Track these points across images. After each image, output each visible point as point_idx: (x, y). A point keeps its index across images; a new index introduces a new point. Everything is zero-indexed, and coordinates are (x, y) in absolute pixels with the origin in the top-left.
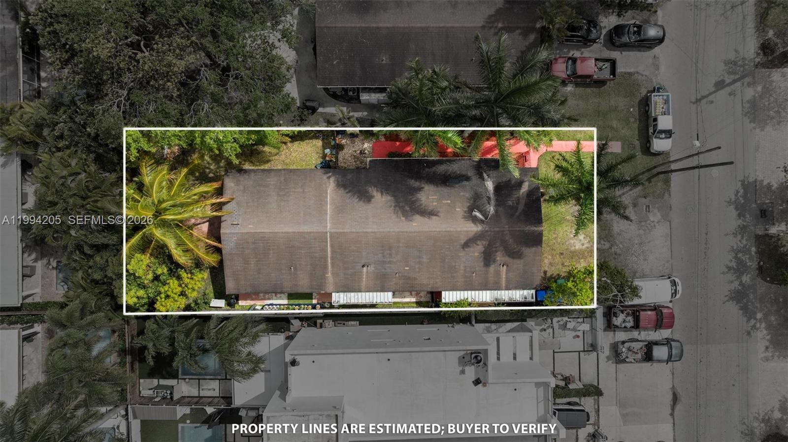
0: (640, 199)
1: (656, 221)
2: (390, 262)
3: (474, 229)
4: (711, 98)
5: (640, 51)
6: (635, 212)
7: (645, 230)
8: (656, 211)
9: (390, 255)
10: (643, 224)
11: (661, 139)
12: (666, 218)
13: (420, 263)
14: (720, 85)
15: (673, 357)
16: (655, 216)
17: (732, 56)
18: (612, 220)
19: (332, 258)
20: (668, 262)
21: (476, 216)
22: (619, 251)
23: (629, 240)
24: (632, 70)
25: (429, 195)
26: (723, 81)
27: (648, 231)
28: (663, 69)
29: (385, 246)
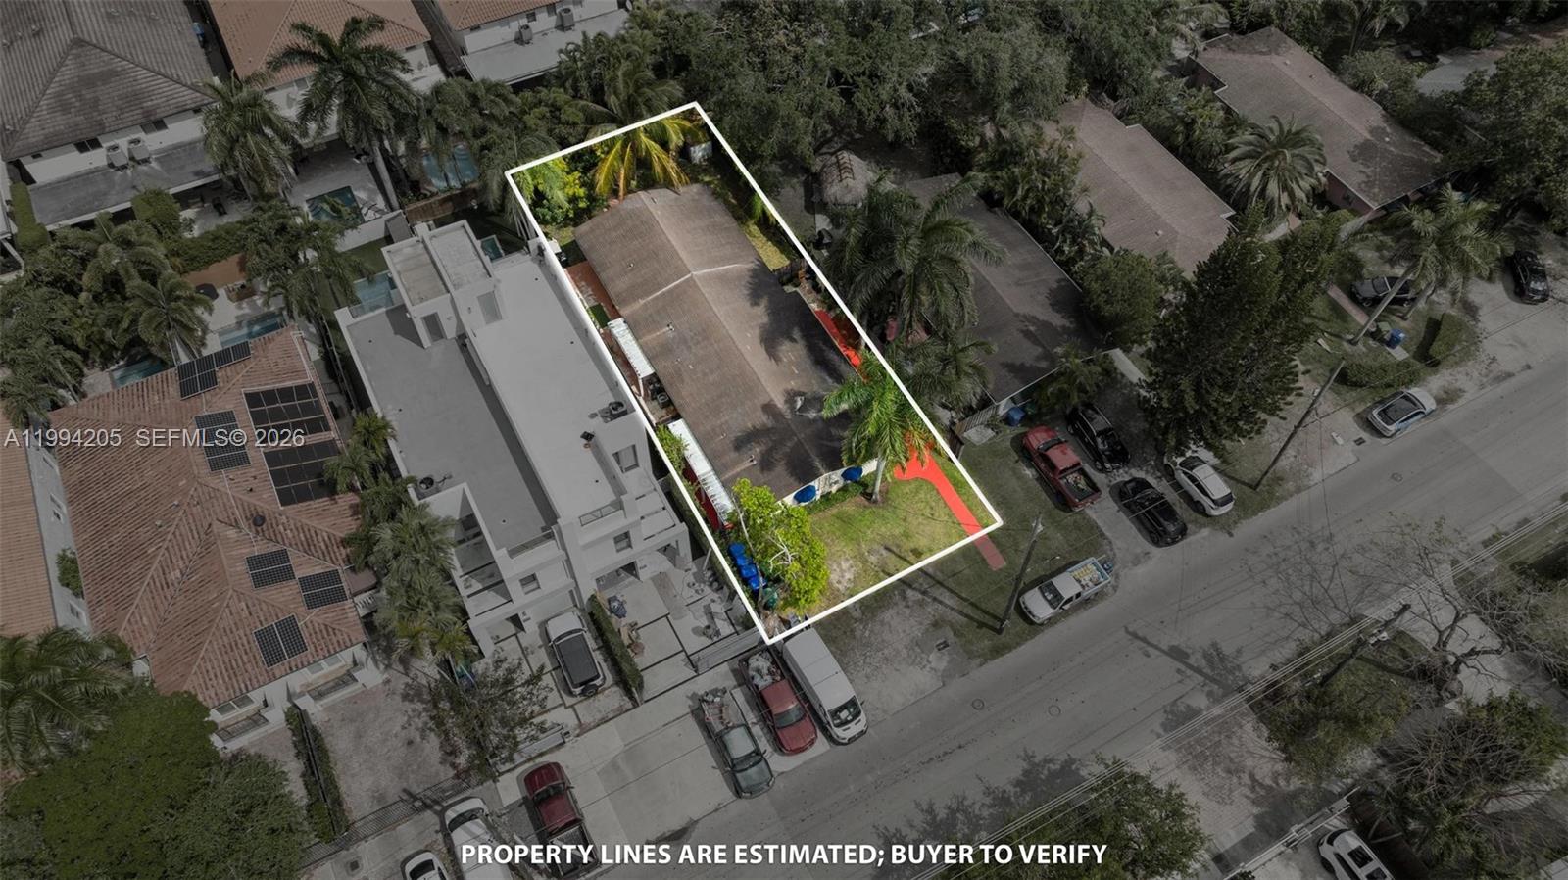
0: (948, 628)
1: (933, 665)
2: (689, 348)
3: (780, 402)
4: (1151, 650)
5: (1139, 530)
6: (927, 630)
7: (909, 656)
8: (946, 658)
9: (698, 343)
10: (918, 650)
11: (1045, 597)
12: (946, 677)
13: (705, 375)
14: (1177, 654)
15: (744, 773)
16: (938, 661)
17: (1228, 649)
18: (896, 604)
19: (664, 294)
20: (885, 712)
21: (795, 401)
22: (858, 633)
23: (883, 641)
24: (1108, 534)
25: (793, 351)
26: (1187, 655)
27: (911, 661)
28: (1140, 570)
29: (706, 332)
